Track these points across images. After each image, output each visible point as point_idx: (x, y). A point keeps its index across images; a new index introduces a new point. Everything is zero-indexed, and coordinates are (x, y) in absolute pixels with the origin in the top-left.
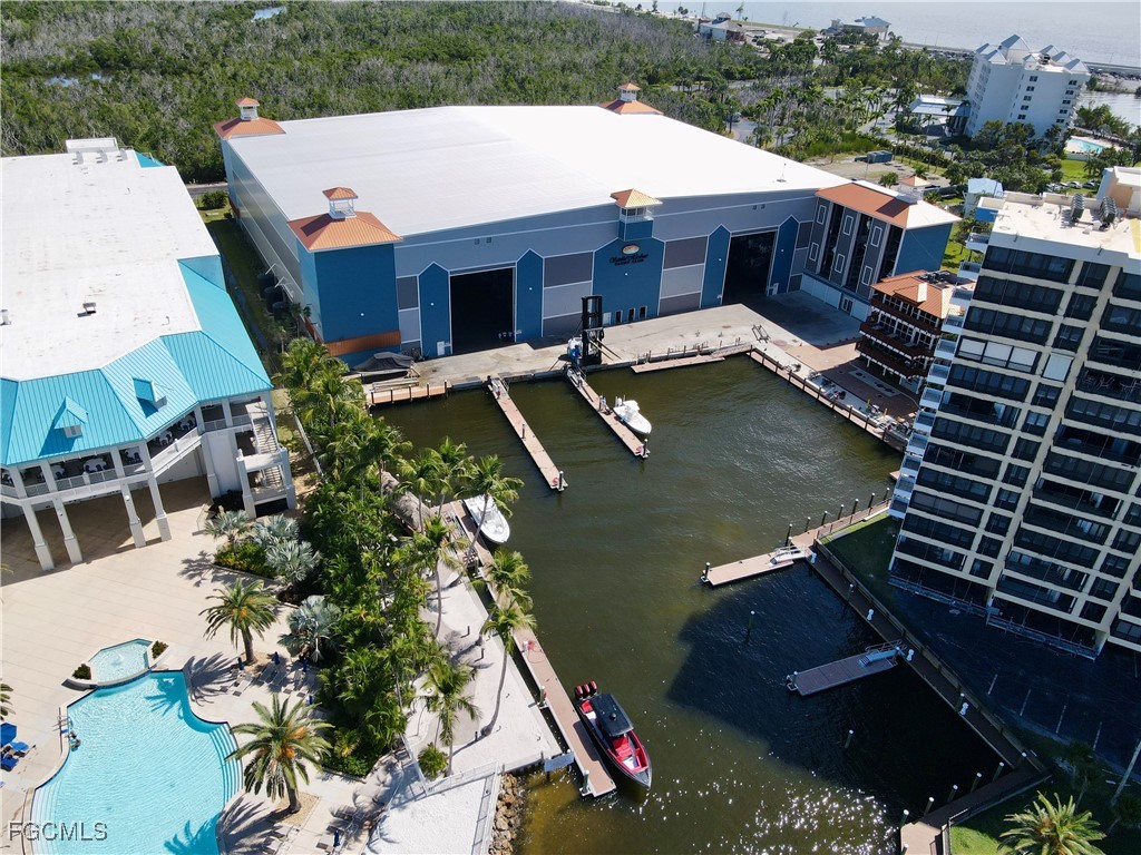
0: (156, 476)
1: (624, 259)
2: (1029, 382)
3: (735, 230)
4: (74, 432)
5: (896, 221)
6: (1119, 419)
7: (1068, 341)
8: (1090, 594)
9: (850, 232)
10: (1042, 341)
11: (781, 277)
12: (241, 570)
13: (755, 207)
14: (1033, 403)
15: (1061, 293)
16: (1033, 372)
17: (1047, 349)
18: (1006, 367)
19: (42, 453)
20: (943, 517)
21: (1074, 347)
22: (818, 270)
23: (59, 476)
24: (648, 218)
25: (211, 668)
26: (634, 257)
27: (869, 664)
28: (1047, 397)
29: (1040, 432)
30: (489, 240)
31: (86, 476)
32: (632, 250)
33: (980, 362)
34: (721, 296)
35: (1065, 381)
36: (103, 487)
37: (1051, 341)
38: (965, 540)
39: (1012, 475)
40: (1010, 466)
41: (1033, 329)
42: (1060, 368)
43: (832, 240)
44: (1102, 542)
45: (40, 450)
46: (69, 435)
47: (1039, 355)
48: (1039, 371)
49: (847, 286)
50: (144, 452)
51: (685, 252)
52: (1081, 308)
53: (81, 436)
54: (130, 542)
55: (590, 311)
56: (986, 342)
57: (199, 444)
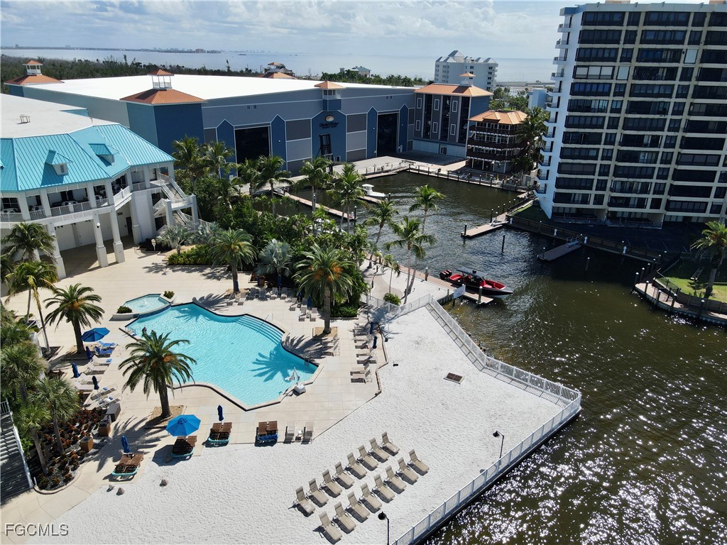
0: (117, 209)
1: (326, 125)
2: (611, 84)
3: (379, 111)
4: (63, 170)
5: (466, 94)
6: (656, 91)
7: (627, 58)
8: (654, 194)
9: (438, 108)
10: (614, 60)
11: (403, 142)
12: (190, 264)
13: (387, 97)
14: (614, 96)
15: (620, 31)
16: (612, 78)
17: (617, 64)
18: (599, 79)
19: (43, 184)
20: (577, 174)
21: (629, 60)
22: (422, 135)
23: (53, 205)
24: (338, 97)
25: (211, 299)
26: (331, 123)
27: (570, 247)
28: (620, 91)
29: (619, 111)
30: (255, 107)
31: (71, 205)
32: (330, 119)
33: (586, 78)
34: (376, 152)
35: (627, 80)
36: (81, 216)
37: (619, 59)
38: (588, 185)
39: (608, 140)
40: (607, 134)
41: (610, 54)
42: (624, 72)
43: (428, 118)
44: (655, 162)
45: (40, 182)
46: (59, 172)
47: (614, 67)
48: (615, 77)
49: (442, 139)
50: (109, 190)
51: (357, 123)
52: (630, 38)
53: (67, 174)
54: (96, 264)
55: (324, 144)
56: (588, 67)
57: (130, 199)
